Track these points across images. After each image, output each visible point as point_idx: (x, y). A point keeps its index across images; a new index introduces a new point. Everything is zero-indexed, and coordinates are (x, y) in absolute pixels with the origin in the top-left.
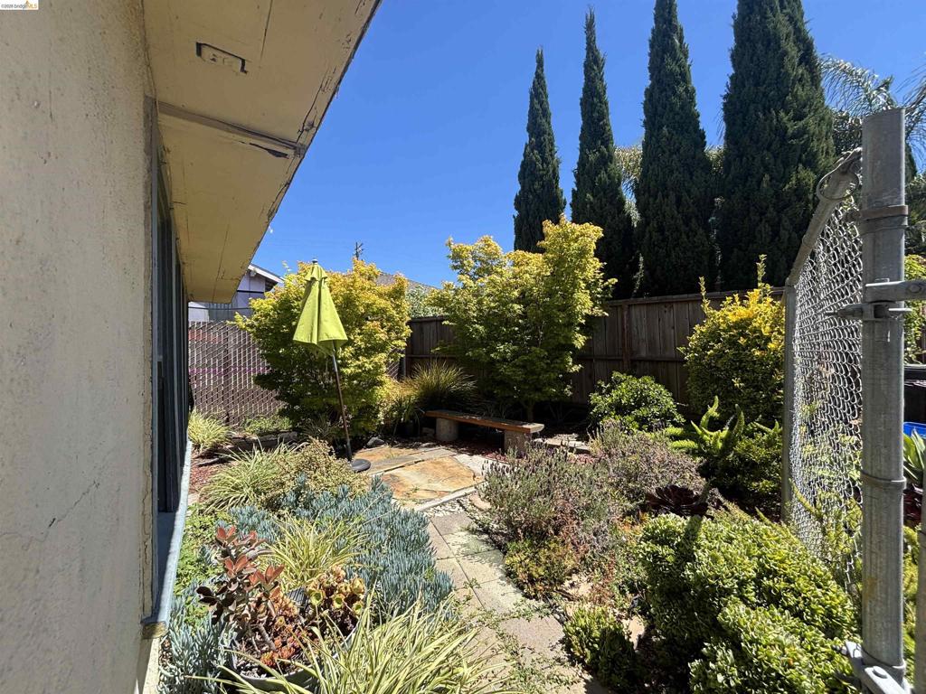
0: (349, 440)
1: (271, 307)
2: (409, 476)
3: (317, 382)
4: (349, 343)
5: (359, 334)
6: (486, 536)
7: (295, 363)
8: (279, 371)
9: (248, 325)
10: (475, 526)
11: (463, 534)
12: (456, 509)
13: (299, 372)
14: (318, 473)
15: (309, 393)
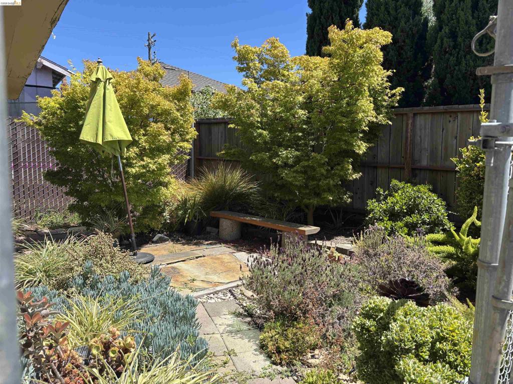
0: (134, 235)
1: (58, 106)
2: (188, 269)
3: (105, 180)
4: (134, 143)
5: (144, 135)
6: (249, 319)
7: (83, 161)
8: (68, 168)
9: (36, 123)
10: (241, 310)
11: (229, 316)
12: (228, 297)
13: (88, 170)
14: (103, 261)
15: (97, 190)
